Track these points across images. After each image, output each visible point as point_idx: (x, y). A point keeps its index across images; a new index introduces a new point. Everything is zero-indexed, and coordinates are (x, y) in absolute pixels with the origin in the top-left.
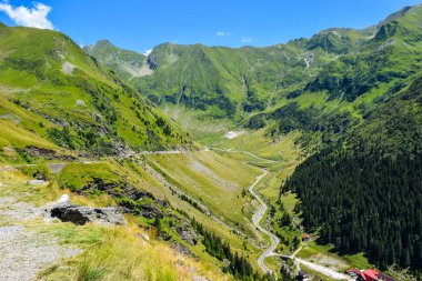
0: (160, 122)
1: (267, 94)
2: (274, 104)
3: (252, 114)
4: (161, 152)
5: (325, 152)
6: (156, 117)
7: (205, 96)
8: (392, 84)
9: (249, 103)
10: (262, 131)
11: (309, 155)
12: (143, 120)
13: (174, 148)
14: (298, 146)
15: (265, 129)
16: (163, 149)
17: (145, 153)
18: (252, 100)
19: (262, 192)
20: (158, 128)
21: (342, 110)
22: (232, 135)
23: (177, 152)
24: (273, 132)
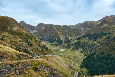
0: (44, 46)
1: (71, 38)
2: (73, 41)
3: (67, 44)
4: (46, 56)
5: (91, 55)
6: (43, 45)
7: (53, 39)
8: (107, 36)
9: (66, 41)
10: (71, 49)
11: (86, 56)
12: (39, 46)
13: (49, 54)
14: (82, 53)
15: (72, 48)
16: (46, 55)
17: (41, 56)
18: (67, 40)
19: (74, 67)
20: (44, 48)
21: (94, 43)
22: (62, 50)
23: (50, 55)
24: (74, 49)
